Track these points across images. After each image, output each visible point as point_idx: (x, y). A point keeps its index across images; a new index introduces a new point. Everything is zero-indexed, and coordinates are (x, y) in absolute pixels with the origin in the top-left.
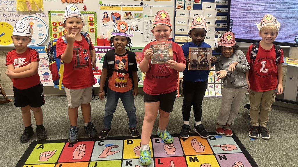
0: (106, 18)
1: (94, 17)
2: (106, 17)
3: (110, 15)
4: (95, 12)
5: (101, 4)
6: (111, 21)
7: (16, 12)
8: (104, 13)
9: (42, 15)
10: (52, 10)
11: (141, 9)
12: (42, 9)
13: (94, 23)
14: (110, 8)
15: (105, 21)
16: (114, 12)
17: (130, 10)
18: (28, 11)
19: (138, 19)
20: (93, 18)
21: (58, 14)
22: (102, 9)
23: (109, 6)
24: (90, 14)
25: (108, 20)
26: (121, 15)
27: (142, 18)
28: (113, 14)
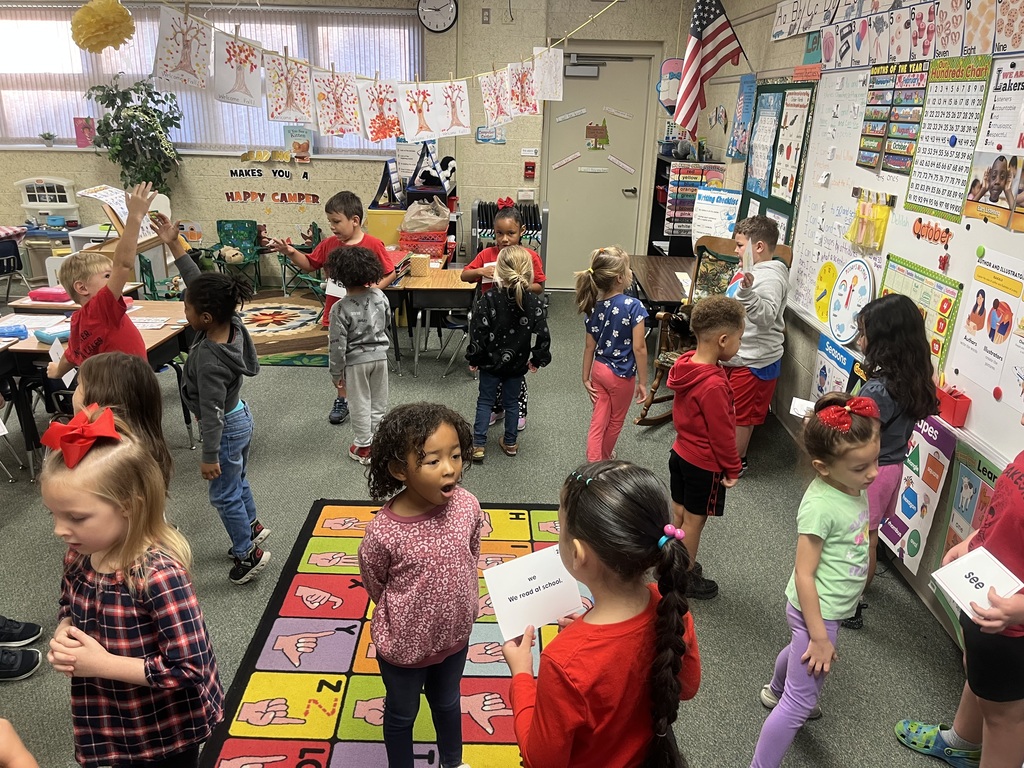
0: (978, 312)
1: (953, 300)
2: (979, 309)
3: (989, 306)
4: (961, 286)
5: (980, 257)
6: (985, 330)
8: (978, 296)
9: (877, 262)
12: (877, 245)
13: (948, 320)
14: (996, 282)
15: (972, 324)
16: (1003, 298)
18: (857, 245)
20: (949, 306)
21: (899, 268)
22: (979, 277)
23: (995, 270)
24: (949, 288)
25: (980, 327)
26: (1013, 317)
28: (996, 303)
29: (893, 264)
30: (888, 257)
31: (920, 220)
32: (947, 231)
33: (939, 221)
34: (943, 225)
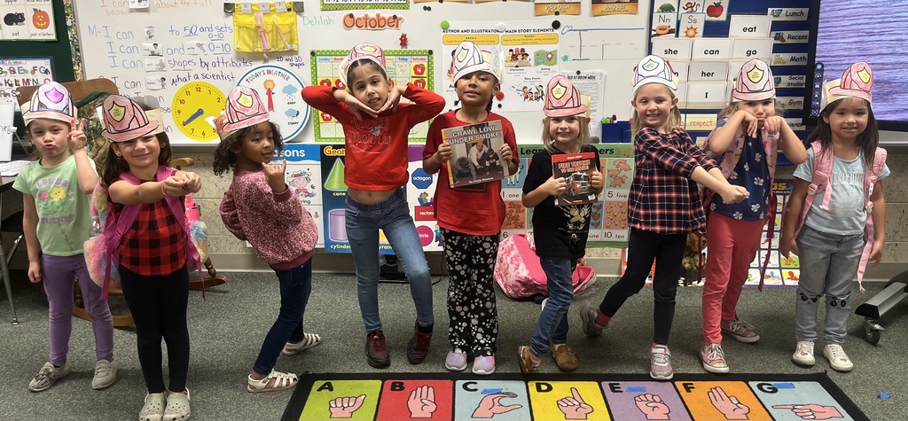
1: (426, 64)
4: (431, 52)
5: (445, 28)
7: (232, 55)
8: (453, 54)
9: (294, 62)
10: (321, 49)
11: (554, 40)
12: (295, 46)
13: (426, 80)
17: (523, 44)
18: (263, 53)
19: (544, 67)
20: (423, 69)
21: (335, 59)
22: (447, 42)
23: (465, 33)
24: (415, 57)
27: (556, 64)
29: (321, 57)
30: (313, 54)
31: (351, 16)
32: (395, 17)
33: (378, 11)
34: (387, 14)
